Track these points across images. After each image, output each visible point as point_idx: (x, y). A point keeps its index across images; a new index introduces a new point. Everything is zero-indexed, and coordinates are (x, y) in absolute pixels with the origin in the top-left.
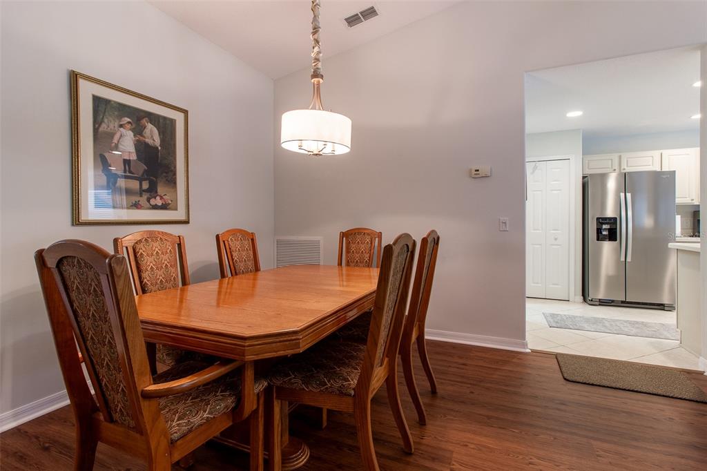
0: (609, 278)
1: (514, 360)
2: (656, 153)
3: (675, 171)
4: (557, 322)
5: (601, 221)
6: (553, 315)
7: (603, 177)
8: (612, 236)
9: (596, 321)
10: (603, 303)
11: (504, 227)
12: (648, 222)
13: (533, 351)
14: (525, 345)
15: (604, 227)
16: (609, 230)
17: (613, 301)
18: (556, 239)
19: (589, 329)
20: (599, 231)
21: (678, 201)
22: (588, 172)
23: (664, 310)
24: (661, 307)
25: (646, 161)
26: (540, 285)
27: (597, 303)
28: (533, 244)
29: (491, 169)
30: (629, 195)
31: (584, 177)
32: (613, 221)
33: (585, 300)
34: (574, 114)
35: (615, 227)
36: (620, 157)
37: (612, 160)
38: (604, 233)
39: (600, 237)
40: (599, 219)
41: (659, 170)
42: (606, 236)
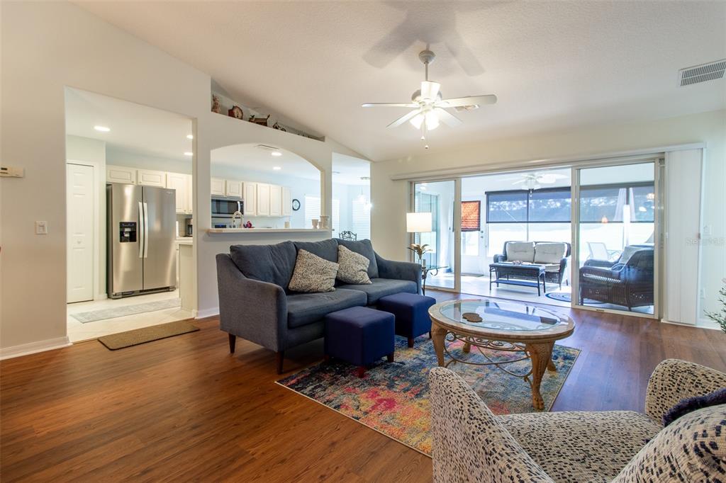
0: (127, 274)
1: (59, 355)
2: (163, 174)
3: (175, 190)
4: (89, 318)
5: (123, 225)
6: (82, 314)
7: (121, 186)
8: (133, 238)
9: (122, 309)
10: (125, 295)
11: (41, 230)
12: (157, 226)
13: (75, 344)
14: (66, 340)
15: (127, 230)
16: (130, 233)
17: (133, 292)
18: (79, 243)
19: (119, 315)
20: (122, 234)
21: (178, 211)
22: (111, 181)
23: (169, 291)
24: (167, 289)
25: (157, 179)
27: (121, 296)
29: (24, 171)
30: (145, 204)
31: (107, 185)
32: (133, 226)
33: (109, 297)
34: (102, 129)
35: (135, 231)
36: (137, 172)
37: (130, 173)
38: (127, 235)
39: (122, 239)
40: (121, 223)
41: (165, 187)
42: (127, 237)
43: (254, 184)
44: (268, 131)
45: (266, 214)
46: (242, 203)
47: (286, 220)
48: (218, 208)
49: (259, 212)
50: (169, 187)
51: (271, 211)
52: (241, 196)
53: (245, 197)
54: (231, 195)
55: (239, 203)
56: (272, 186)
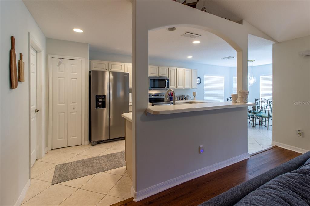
2: (123, 64)
3: (129, 73)
5: (97, 98)
8: (103, 105)
15: (100, 100)
16: (102, 102)
17: (103, 140)
18: (74, 109)
20: (97, 103)
22: (92, 69)
26: (64, 139)
28: (58, 113)
30: (111, 84)
33: (90, 142)
35: (104, 100)
36: (109, 63)
37: (105, 64)
38: (100, 104)
39: (97, 106)
40: (97, 96)
41: (124, 72)
42: (100, 105)
43: (175, 68)
44: (197, 12)
45: (182, 87)
46: (168, 80)
47: (193, 90)
48: (154, 84)
49: (178, 86)
50: (126, 72)
51: (185, 85)
52: (167, 76)
53: (169, 77)
54: (162, 76)
55: (166, 80)
56: (186, 69)
